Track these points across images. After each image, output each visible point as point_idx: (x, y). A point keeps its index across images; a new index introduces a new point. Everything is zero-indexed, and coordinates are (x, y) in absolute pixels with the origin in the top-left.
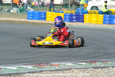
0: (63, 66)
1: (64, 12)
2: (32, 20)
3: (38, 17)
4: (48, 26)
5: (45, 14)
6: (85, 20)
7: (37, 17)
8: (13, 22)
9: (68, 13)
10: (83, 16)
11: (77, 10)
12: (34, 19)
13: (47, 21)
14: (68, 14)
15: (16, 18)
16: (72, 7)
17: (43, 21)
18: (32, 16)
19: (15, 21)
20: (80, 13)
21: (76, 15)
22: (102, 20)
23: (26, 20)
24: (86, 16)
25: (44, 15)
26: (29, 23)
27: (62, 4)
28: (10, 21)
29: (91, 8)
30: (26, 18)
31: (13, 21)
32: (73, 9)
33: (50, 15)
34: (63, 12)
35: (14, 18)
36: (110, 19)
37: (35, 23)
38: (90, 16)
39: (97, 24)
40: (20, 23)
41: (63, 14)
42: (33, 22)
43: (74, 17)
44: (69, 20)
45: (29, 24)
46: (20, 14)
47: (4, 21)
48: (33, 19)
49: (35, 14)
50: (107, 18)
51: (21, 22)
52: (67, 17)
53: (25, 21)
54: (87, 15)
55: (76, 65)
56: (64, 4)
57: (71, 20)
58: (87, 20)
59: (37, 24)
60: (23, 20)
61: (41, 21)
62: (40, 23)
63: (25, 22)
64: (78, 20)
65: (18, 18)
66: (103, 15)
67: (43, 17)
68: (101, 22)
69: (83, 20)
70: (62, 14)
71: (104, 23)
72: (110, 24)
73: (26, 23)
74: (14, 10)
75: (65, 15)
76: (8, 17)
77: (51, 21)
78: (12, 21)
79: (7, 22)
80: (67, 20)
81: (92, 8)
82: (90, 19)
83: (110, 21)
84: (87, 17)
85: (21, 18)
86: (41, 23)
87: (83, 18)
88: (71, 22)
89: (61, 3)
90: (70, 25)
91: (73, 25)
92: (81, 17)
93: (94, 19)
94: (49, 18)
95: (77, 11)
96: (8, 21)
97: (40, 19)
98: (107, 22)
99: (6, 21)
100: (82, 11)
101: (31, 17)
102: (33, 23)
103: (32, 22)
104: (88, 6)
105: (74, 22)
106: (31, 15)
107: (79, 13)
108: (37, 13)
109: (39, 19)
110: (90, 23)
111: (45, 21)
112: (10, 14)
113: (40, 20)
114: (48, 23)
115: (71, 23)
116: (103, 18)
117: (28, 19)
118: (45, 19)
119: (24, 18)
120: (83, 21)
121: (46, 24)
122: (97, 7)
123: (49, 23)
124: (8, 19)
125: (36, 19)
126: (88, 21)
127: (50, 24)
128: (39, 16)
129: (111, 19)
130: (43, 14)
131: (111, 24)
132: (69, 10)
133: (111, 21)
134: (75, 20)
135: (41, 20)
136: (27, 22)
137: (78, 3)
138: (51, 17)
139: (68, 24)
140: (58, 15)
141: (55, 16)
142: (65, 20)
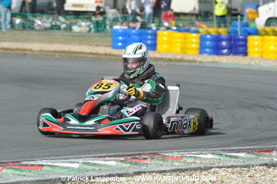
1: (201, 30)
4: (161, 65)
5: (155, 35)
6: (250, 50)
8: (76, 55)
9: (209, 34)
10: (245, 40)
11: (232, 25)
13: (159, 52)
14: (208, 36)
15: (86, 45)
19: (82, 53)
20: (239, 33)
21: (229, 39)
23: (109, 50)
24: (253, 41)
25: (153, 37)
26: (115, 57)
27: (197, 12)
28: (70, 52)
29: (267, 22)
30: (108, 46)
31: (78, 53)
33: (165, 38)
34: (197, 32)
35: (80, 44)
38: (263, 41)
40: (95, 56)
41: (198, 35)
43: (224, 43)
44: (212, 51)
45: (115, 59)
46: (95, 36)
47: (56, 52)
49: (129, 36)
51: (96, 54)
52: (208, 43)
53: (105, 52)
54: (256, 37)
56: (200, 11)
57: (217, 50)
58: (256, 49)
60: (101, 50)
63: (106, 55)
64: (233, 51)
65: (91, 45)
67: (149, 42)
69: (246, 49)
70: (194, 35)
73: (108, 57)
74: (80, 26)
75: (203, 39)
76: (66, 43)
77: (168, 52)
78: (74, 53)
79: (63, 54)
80: (208, 50)
81: (269, 21)
82: (262, 47)
84: (256, 43)
85: (97, 46)
87: (245, 46)
88: (217, 55)
89: (195, 9)
90: (215, 62)
91: (222, 63)
92: (241, 43)
93: (272, 48)
94: (165, 46)
95: (231, 28)
96: (64, 52)
99: (61, 52)
100: (244, 28)
101: (120, 44)
104: (258, 16)
105: (223, 54)
106: (120, 38)
107: (237, 32)
108: (135, 34)
110: (262, 57)
111: (155, 52)
112: (70, 36)
114: (162, 59)
115: (217, 58)
117: (113, 48)
118: (154, 47)
119: (104, 46)
120: (245, 54)
121: (157, 59)
123: (164, 57)
124: (66, 48)
126: (257, 52)
127: (165, 59)
130: (149, 37)
132: (213, 27)
134: (225, 51)
136: (110, 55)
137: (236, 10)
138: (169, 43)
139: (208, 59)
140: (185, 38)
141: (178, 40)
142: (202, 50)
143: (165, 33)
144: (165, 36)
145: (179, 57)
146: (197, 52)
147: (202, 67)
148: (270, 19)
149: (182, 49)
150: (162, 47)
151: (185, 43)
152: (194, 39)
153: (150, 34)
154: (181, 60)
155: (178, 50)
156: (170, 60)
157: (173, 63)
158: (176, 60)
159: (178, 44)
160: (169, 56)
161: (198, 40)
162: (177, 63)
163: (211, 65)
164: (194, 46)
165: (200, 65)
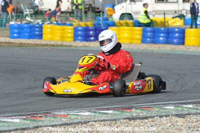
1: (74, 24)
2: (18, 39)
3: (29, 34)
4: (47, 49)
5: (41, 28)
7: (26, 34)
9: (80, 26)
11: (96, 20)
12: (22, 38)
13: (45, 40)
14: (80, 28)
16: (87, 16)
17: (38, 41)
18: (19, 33)
20: (102, 25)
21: (95, 30)
22: (139, 37)
23: (8, 40)
25: (39, 29)
26: (13, 44)
27: (70, 11)
29: (121, 16)
30: (8, 37)
32: (90, 19)
33: (49, 30)
34: (71, 25)
36: (154, 35)
37: (23, 45)
38: (119, 30)
39: (131, 43)
41: (72, 27)
42: (21, 43)
43: (91, 32)
44: (82, 38)
45: (13, 46)
49: (22, 29)
50: (149, 33)
52: (80, 32)
53: (5, 41)
54: (114, 28)
56: (72, 10)
57: (86, 38)
59: (27, 45)
60: (2, 39)
61: (34, 40)
62: (32, 44)
63: (6, 43)
66: (141, 28)
67: (37, 33)
68: (138, 39)
70: (70, 27)
71: (143, 41)
72: (153, 42)
73: (8, 44)
75: (76, 30)
77: (51, 40)
80: (80, 38)
81: (123, 16)
82: (119, 34)
83: (154, 37)
86: (34, 44)
88: (87, 41)
89: (68, 8)
90: (85, 46)
91: (90, 47)
93: (126, 35)
94: (49, 36)
95: (96, 22)
98: (148, 39)
100: (105, 22)
101: (16, 35)
102: (21, 45)
103: (19, 42)
104: (115, 13)
105: (91, 41)
106: (16, 31)
107: (100, 25)
108: (26, 28)
109: (30, 37)
111: (41, 40)
113: (31, 40)
114: (47, 45)
115: (87, 44)
116: (141, 32)
117: (11, 38)
118: (40, 36)
119: (4, 36)
121: (43, 45)
122: (130, 14)
123: (48, 43)
125: (24, 38)
127: (50, 45)
128: (30, 32)
129: (156, 34)
130: (37, 29)
131: (156, 43)
133: (156, 39)
134: (92, 38)
135: (33, 38)
136: (9, 43)
137: (98, 9)
138: (52, 33)
139: (80, 44)
140: (63, 30)
141: (58, 31)
142: (75, 37)
143: (49, 26)
144: (48, 28)
145: (59, 43)
146: (72, 39)
147: (76, 50)
148: (123, 14)
149: (61, 37)
150: (47, 36)
151: (63, 33)
152: (69, 30)
153: (37, 27)
154: (61, 45)
155: (58, 38)
156: (53, 45)
157: (56, 48)
158: (57, 46)
159: (58, 34)
160: (52, 43)
161: (73, 31)
162: (58, 48)
163: (83, 48)
164: (69, 35)
165: (75, 48)
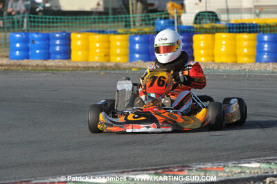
0: (239, 170)
7: (38, 51)
13: (74, 62)
17: (66, 63)
30: (7, 57)
38: (214, 40)
48: (28, 58)
49: (33, 41)
55: (271, 166)
75: (132, 42)
89: (98, 4)
97: (52, 56)
104: (185, 12)
109: (48, 56)
110: (214, 61)
113: (51, 60)
118: (67, 54)
135: (55, 58)
143: (79, 36)
144: (79, 39)
149: (106, 56)
151: (109, 48)
152: (118, 43)
153: (58, 39)
